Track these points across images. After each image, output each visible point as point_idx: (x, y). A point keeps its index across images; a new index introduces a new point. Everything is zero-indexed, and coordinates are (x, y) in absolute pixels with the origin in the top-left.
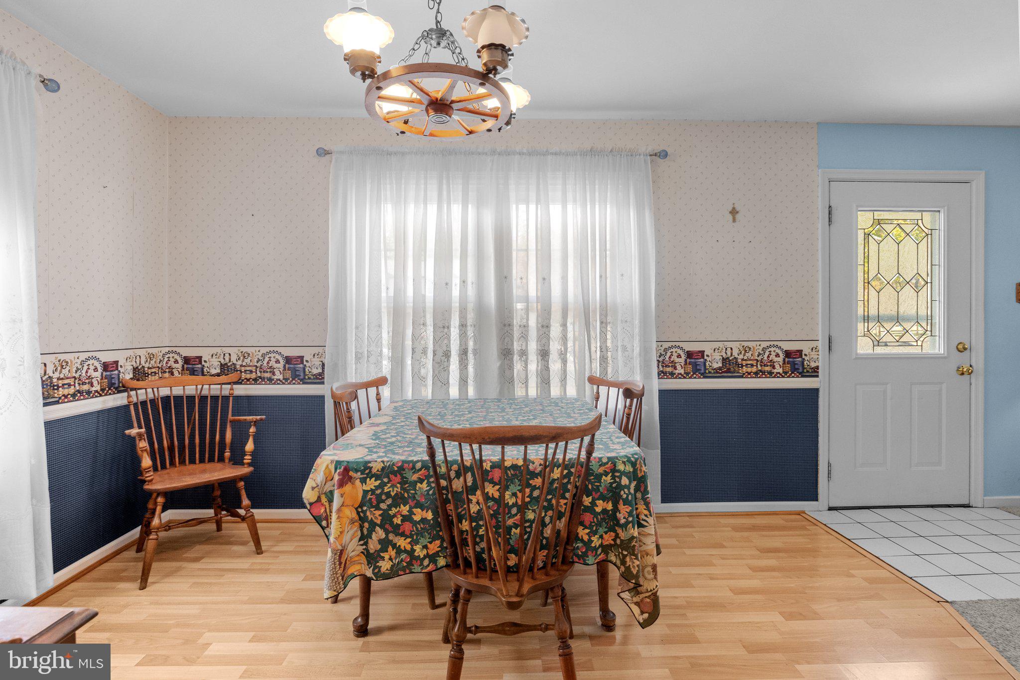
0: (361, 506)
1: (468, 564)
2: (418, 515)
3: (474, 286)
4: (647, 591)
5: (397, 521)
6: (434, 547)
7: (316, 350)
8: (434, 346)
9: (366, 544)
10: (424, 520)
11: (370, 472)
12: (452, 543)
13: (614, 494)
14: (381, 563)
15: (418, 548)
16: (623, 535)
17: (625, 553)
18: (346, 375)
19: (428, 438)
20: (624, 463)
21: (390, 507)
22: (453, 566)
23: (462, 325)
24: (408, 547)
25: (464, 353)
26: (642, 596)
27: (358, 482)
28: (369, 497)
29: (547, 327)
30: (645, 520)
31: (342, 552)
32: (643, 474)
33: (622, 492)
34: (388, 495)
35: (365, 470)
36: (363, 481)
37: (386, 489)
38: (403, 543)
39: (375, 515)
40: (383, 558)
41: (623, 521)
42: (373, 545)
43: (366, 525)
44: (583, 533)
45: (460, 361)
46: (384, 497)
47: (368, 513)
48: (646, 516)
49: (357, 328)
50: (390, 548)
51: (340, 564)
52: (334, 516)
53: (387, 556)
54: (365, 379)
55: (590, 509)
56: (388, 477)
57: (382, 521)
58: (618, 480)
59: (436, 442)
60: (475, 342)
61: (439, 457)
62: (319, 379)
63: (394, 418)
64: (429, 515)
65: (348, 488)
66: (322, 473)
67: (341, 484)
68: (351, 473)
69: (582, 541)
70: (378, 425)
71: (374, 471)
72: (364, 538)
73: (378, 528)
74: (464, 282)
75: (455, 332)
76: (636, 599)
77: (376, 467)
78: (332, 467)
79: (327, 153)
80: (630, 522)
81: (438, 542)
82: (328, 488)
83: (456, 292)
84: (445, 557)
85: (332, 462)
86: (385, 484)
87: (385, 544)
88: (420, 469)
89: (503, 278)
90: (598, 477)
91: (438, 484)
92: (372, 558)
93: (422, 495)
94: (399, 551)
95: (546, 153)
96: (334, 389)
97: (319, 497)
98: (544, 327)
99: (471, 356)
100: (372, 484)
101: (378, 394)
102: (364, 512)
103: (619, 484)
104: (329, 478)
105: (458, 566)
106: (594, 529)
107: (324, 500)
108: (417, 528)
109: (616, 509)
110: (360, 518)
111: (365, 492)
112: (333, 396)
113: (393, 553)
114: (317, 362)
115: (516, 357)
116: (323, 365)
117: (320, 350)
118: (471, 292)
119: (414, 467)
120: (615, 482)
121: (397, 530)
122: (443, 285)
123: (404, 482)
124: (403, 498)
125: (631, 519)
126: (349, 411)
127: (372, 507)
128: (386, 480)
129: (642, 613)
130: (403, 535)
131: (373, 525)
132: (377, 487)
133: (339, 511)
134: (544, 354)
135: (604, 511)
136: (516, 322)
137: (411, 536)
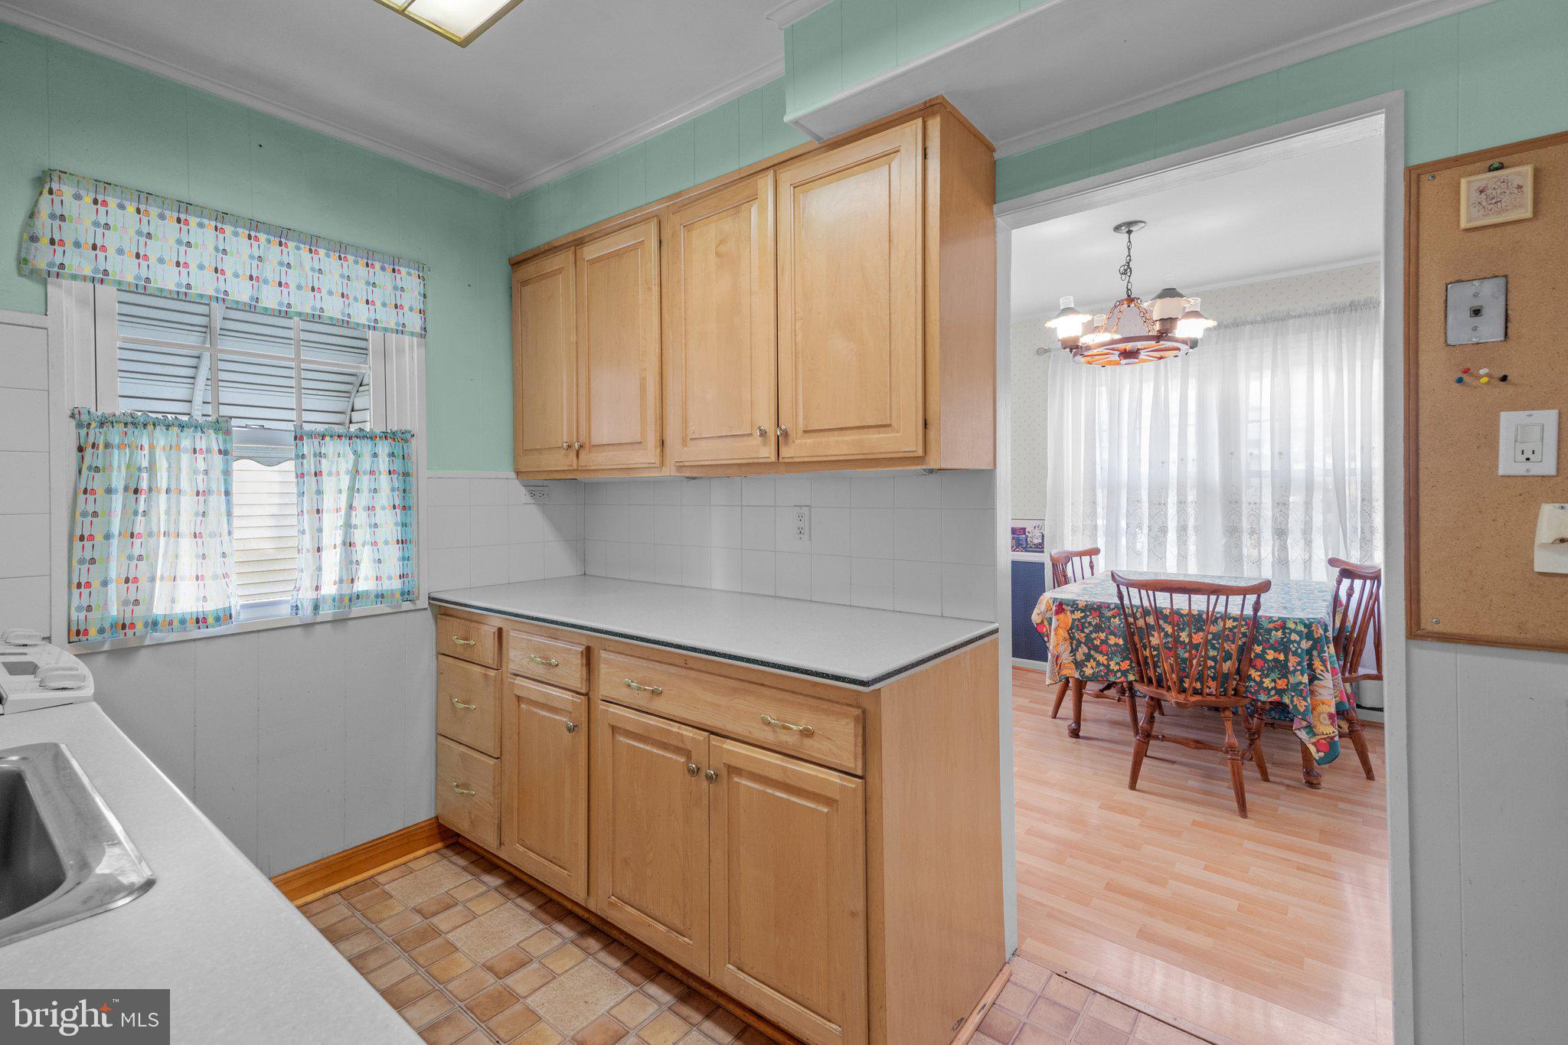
0: (1071, 629)
1: (1150, 682)
2: (1112, 640)
3: (1195, 463)
4: (1323, 734)
5: (1097, 642)
6: (1125, 665)
7: (1037, 523)
8: (1150, 521)
9: (1075, 655)
10: (1116, 645)
11: (1077, 607)
12: (1139, 664)
13: (1284, 646)
14: (1084, 669)
15: (1112, 664)
16: (1293, 680)
17: (1293, 694)
18: (1063, 545)
19: (1118, 586)
20: (1296, 623)
21: (1091, 632)
22: (1141, 680)
23: (1181, 502)
24: (1105, 662)
25: (1182, 529)
26: (1318, 737)
27: (1068, 613)
28: (1076, 623)
29: (1284, 504)
30: (1320, 674)
31: (1058, 657)
32: (1319, 635)
33: (1291, 646)
34: (1090, 624)
35: (1074, 605)
36: (1072, 612)
37: (1088, 620)
38: (1101, 658)
39: (1081, 636)
40: (1087, 666)
41: (1292, 669)
42: (1080, 656)
43: (1075, 642)
44: (1255, 674)
45: (1178, 537)
46: (1087, 625)
47: (1076, 634)
48: (1322, 671)
49: (1073, 504)
50: (1092, 660)
51: (1057, 664)
52: (1053, 633)
53: (1089, 665)
54: (1081, 549)
55: (1261, 656)
56: (1090, 611)
57: (1086, 640)
58: (1288, 636)
59: (1123, 589)
60: (1196, 519)
61: (1126, 602)
62: (1039, 548)
63: (1103, 581)
64: (1121, 642)
65: (1062, 616)
66: (1044, 605)
67: (1057, 613)
68: (1064, 606)
69: (1255, 681)
70: (1088, 584)
71: (1080, 606)
72: (1073, 651)
73: (1082, 645)
74: (1182, 460)
75: (1172, 510)
76: (1314, 740)
77: (1081, 604)
78: (1051, 602)
79: (1046, 351)
80: (1298, 670)
81: (1128, 662)
82: (1048, 615)
83: (1173, 469)
84: (1134, 674)
85: (1051, 598)
86: (1088, 616)
87: (1088, 657)
88: (1114, 609)
89: (1229, 453)
90: (1269, 631)
91: (1126, 620)
92: (1079, 665)
93: (1115, 628)
94: (1098, 664)
95: (1289, 317)
96: (1052, 554)
97: (1042, 620)
98: (1282, 505)
99: (1191, 532)
100: (1078, 615)
101: (1091, 562)
102: (1073, 633)
103: (1289, 639)
104: (1049, 609)
105: (1144, 682)
106: (1266, 672)
107: (1046, 623)
108: (1111, 650)
109: (1287, 660)
110: (1071, 638)
111: (1074, 620)
112: (1052, 559)
113: (1094, 664)
114: (1037, 533)
115: (1245, 537)
116: (1043, 536)
117: (1040, 523)
118: (1192, 468)
119: (1108, 607)
120: (1286, 637)
121: (1096, 649)
122: (1159, 464)
123: (1101, 616)
124: (1100, 627)
125: (1299, 668)
126: (1064, 571)
127: (1078, 630)
128: (1088, 613)
129: (1318, 751)
130: (1101, 653)
131: (1079, 643)
132: (1082, 618)
133: (1056, 630)
134: (1281, 533)
135: (1276, 660)
136: (1246, 498)
137: (1107, 655)
